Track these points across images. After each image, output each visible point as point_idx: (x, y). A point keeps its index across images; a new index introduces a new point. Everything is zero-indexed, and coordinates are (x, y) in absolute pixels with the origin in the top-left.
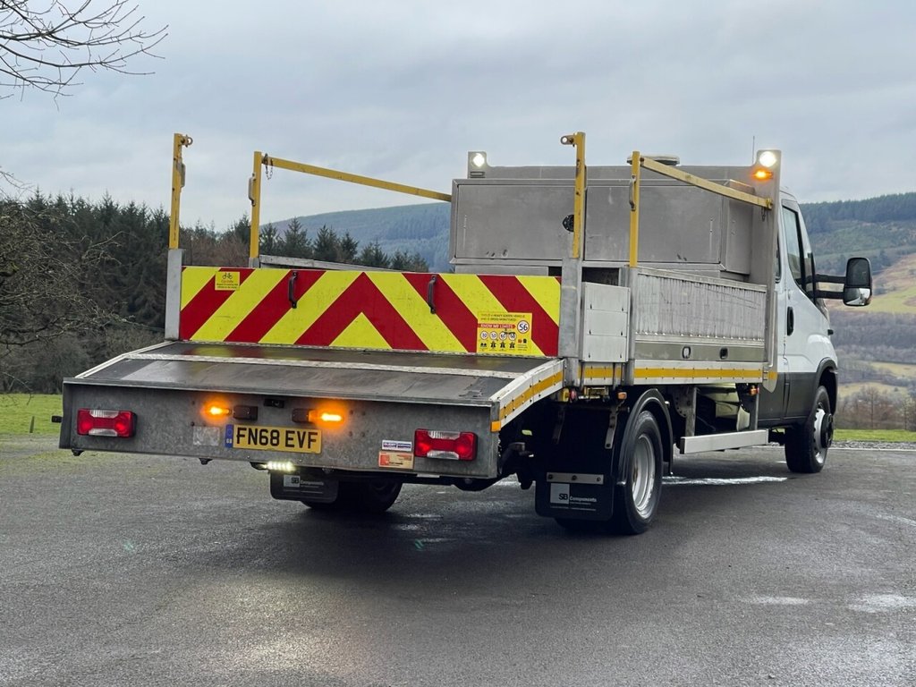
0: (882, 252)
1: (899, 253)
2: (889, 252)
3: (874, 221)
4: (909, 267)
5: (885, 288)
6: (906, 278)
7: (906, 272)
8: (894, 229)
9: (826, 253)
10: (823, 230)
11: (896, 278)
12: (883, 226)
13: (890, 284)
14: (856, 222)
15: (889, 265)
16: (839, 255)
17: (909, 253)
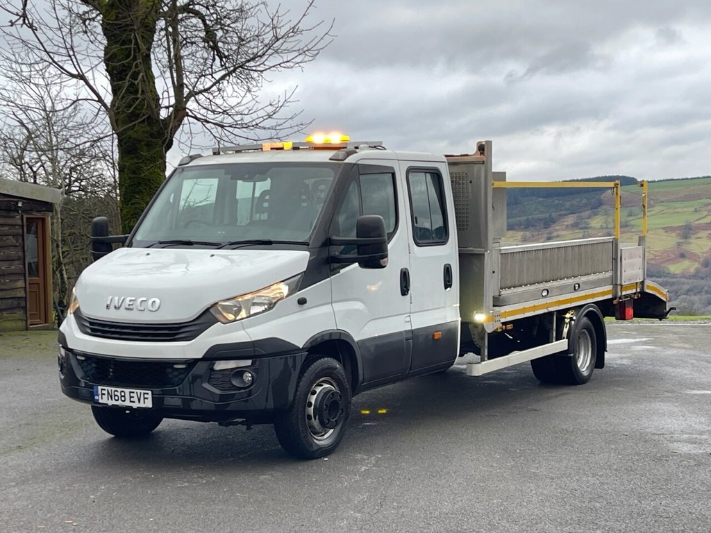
0: (550, 215)
1: (560, 215)
2: (554, 215)
3: (545, 197)
4: (565, 223)
5: (553, 235)
6: (563, 230)
7: (564, 226)
8: (556, 202)
9: (519, 216)
10: (516, 203)
11: (558, 230)
12: (550, 200)
13: (555, 234)
14: (534, 198)
15: (554, 222)
16: (526, 218)
17: (565, 215)
